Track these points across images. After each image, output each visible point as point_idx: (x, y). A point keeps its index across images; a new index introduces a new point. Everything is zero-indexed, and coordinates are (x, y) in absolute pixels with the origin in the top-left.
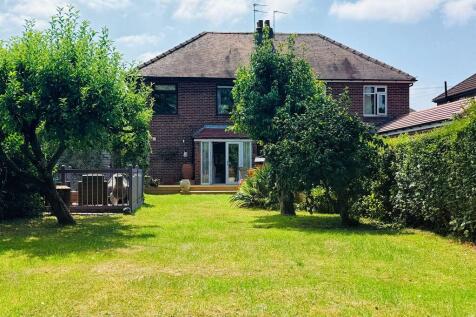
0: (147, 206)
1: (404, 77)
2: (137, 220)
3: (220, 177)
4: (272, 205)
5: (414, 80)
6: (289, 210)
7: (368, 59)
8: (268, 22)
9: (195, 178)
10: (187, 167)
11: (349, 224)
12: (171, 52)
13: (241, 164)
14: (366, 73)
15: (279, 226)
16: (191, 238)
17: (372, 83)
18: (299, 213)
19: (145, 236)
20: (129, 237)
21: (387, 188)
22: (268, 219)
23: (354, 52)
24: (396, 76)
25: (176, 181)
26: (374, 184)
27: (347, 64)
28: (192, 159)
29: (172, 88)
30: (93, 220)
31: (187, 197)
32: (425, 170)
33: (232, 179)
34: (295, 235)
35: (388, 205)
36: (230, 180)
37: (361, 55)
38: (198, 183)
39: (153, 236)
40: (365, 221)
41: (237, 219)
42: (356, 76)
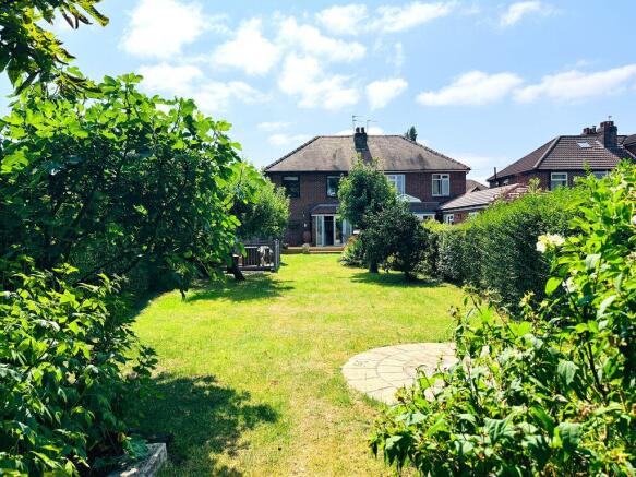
0: (284, 265)
1: (461, 168)
2: (280, 276)
3: (329, 241)
4: (364, 265)
5: (469, 169)
6: (374, 269)
7: (436, 154)
8: (363, 129)
9: (312, 242)
10: (307, 234)
11: (409, 280)
12: (294, 152)
13: (344, 232)
14: (434, 164)
15: (367, 281)
16: (315, 290)
17: (438, 172)
18: (381, 271)
19: (288, 288)
20: (280, 289)
21: (434, 256)
22: (360, 275)
23: (426, 149)
24: (455, 166)
25: (300, 244)
26: (427, 254)
27: (421, 159)
28: (310, 228)
29: (295, 179)
30: (253, 276)
31: (307, 256)
32: (452, 249)
33: (338, 241)
34: (375, 288)
35: (434, 268)
36: (337, 242)
37: (431, 151)
38: (314, 245)
39: (292, 288)
40: (421, 277)
41: (342, 275)
42: (427, 167)
